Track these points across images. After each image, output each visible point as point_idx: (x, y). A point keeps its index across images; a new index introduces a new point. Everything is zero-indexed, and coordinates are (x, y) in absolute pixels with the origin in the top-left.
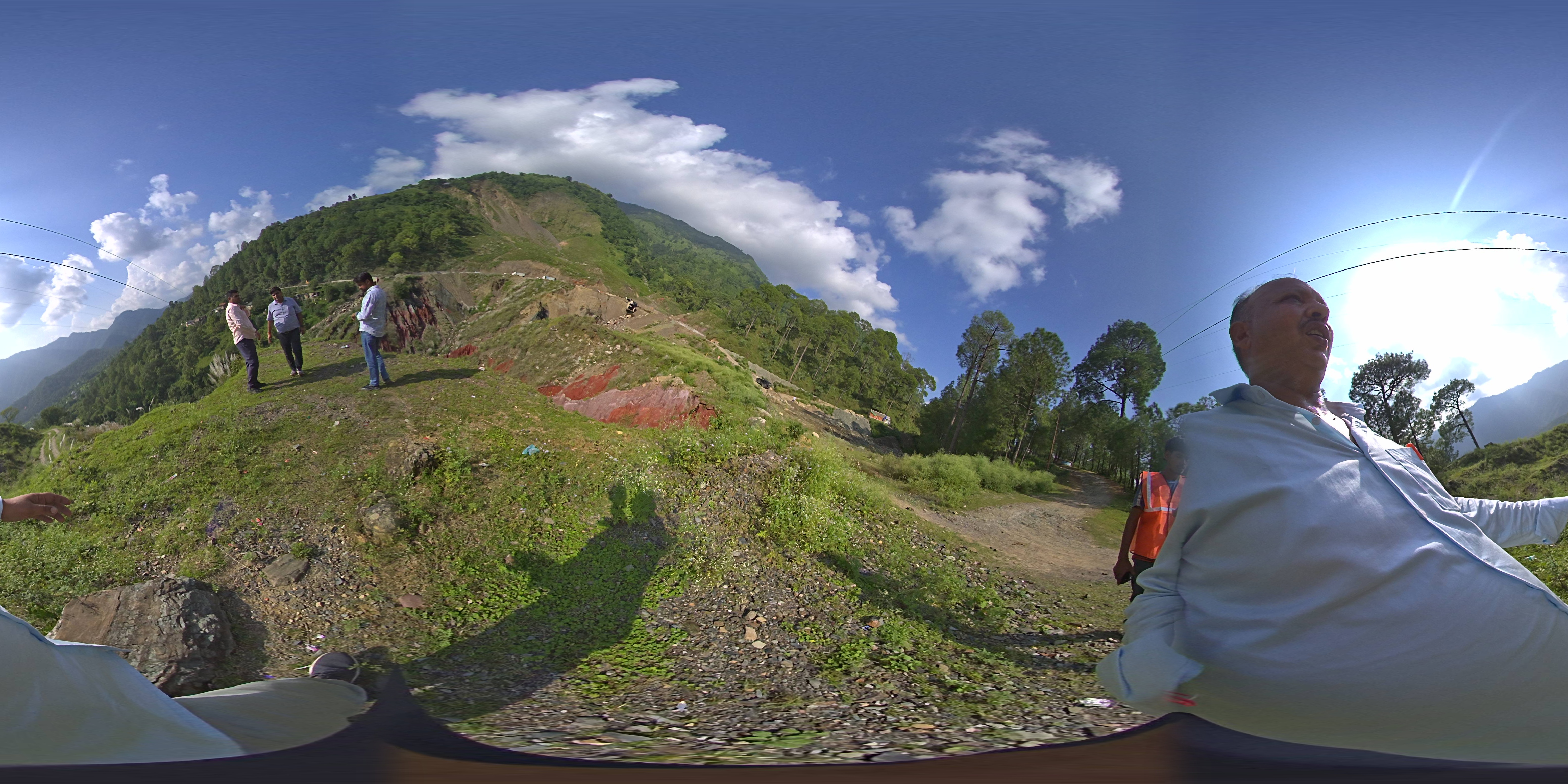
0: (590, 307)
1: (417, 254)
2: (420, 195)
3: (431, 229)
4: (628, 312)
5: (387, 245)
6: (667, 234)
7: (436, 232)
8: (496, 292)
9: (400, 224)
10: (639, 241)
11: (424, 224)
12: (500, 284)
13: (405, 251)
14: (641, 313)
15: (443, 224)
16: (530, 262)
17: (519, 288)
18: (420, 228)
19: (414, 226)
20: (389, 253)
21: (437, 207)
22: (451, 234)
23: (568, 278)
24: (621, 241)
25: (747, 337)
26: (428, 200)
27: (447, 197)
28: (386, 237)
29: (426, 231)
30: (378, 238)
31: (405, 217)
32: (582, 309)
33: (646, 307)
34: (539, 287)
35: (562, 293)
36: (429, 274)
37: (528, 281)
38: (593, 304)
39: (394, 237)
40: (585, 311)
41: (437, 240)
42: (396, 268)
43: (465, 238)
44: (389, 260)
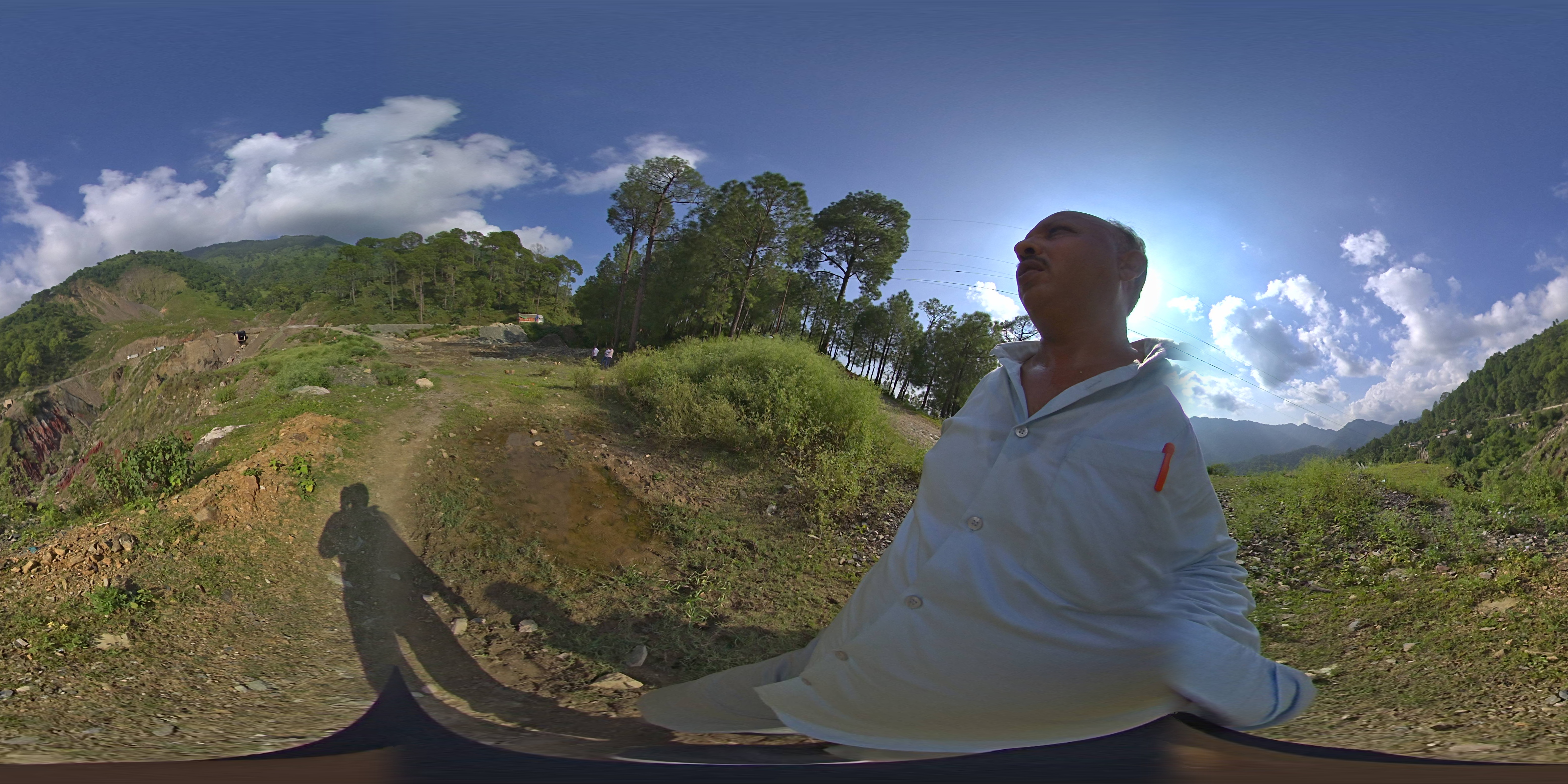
0: (206, 357)
1: (42, 368)
2: (34, 310)
3: (48, 340)
4: (241, 343)
5: (16, 365)
6: (241, 258)
7: (52, 343)
8: (118, 382)
9: (22, 343)
10: (222, 276)
11: (42, 338)
12: (120, 373)
13: (32, 369)
14: (252, 338)
15: (57, 333)
16: (139, 341)
17: (137, 369)
18: (41, 343)
19: (34, 342)
20: (19, 374)
21: (50, 317)
22: (66, 340)
23: (176, 340)
24: (207, 284)
25: (355, 304)
26: (41, 313)
27: (56, 306)
28: (15, 358)
29: (45, 344)
30: (9, 360)
31: (26, 335)
32: (199, 362)
33: (254, 330)
34: (154, 361)
35: (175, 356)
36: (55, 385)
37: (142, 359)
38: (206, 353)
39: (20, 357)
40: (202, 362)
41: (56, 350)
42: (27, 387)
43: (79, 340)
44: (20, 380)
